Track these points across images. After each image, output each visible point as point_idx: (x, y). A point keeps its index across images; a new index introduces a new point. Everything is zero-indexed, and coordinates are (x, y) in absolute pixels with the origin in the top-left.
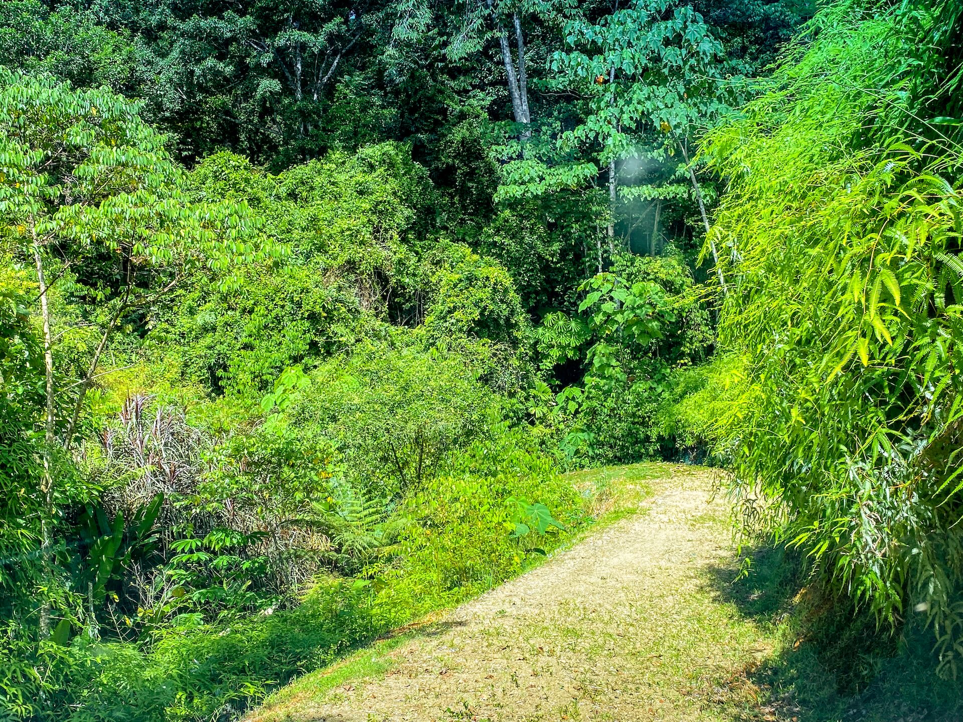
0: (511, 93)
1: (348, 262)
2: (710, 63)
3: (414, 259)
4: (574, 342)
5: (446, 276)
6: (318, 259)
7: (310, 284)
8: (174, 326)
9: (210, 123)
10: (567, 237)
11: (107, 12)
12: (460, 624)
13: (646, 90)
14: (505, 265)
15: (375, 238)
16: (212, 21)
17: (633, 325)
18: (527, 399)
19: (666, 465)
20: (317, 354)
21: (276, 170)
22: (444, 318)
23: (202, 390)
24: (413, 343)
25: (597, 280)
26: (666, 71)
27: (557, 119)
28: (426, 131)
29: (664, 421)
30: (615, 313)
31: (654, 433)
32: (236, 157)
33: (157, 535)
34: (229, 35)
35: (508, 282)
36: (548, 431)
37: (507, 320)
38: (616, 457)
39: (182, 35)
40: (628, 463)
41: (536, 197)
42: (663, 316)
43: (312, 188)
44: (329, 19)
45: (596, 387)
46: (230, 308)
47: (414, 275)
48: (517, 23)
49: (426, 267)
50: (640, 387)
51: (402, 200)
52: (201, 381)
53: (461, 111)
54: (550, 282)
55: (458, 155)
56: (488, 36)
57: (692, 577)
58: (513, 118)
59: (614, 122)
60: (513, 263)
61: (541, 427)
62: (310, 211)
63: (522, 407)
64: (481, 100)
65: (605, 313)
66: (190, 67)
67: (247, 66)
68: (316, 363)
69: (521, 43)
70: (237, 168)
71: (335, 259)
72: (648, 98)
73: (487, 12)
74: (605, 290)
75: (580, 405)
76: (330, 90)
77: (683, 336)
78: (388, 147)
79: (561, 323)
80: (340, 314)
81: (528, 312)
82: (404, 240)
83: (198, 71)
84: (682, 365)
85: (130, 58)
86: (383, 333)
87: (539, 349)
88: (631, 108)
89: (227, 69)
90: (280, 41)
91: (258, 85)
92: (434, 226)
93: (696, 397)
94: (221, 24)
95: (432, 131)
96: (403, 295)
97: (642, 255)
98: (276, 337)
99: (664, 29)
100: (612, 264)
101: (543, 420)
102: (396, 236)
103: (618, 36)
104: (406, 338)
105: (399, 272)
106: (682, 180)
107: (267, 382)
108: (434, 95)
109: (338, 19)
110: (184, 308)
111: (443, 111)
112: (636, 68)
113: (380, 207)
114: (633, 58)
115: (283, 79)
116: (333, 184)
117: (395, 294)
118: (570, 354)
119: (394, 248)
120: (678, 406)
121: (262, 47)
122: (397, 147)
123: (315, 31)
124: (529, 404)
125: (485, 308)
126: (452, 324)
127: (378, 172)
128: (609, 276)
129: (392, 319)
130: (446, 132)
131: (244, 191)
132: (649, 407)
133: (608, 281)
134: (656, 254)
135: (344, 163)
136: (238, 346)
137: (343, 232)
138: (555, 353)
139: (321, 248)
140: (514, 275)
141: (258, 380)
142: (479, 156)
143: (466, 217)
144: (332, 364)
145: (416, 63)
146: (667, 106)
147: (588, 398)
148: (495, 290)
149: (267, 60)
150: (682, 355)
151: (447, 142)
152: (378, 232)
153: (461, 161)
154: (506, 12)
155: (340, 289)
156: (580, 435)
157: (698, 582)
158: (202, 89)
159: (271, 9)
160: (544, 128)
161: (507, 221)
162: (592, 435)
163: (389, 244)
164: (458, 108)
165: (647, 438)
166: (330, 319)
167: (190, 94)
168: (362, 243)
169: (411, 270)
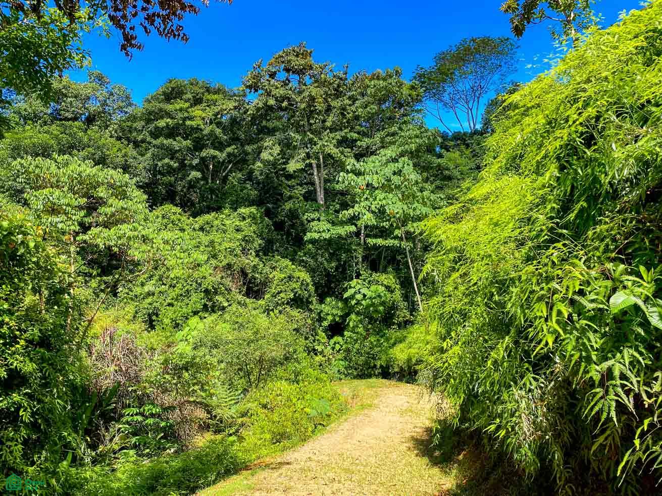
0: (315, 190)
1: (228, 264)
2: (414, 184)
3: (262, 265)
4: (340, 313)
5: (277, 275)
6: (212, 262)
7: (207, 275)
8: (132, 291)
9: (162, 189)
10: (339, 260)
11: (116, 132)
12: (288, 463)
13: (384, 195)
14: (308, 272)
15: (243, 253)
16: (170, 141)
17: (370, 307)
18: (314, 341)
19: (384, 381)
20: (207, 311)
21: (195, 215)
22: (275, 296)
23: (144, 326)
24: (258, 308)
25: (354, 283)
26: (393, 186)
27: (337, 203)
28: (272, 203)
29: (384, 358)
30: (362, 300)
31: (378, 363)
32: (175, 208)
33: (114, 405)
34: (178, 148)
35: (309, 280)
36: (323, 359)
37: (307, 299)
38: (358, 375)
39: (154, 146)
40: (365, 379)
41: (325, 239)
42: (385, 303)
43: (212, 226)
44: (229, 146)
45: (350, 337)
46: (163, 284)
47: (261, 273)
48: (321, 157)
49: (267, 269)
50: (372, 339)
51: (258, 235)
52: (143, 322)
53: (290, 196)
54: (329, 282)
55: (287, 216)
56: (308, 161)
57: (403, 442)
58: (317, 201)
59: (368, 208)
60: (312, 271)
61: (320, 357)
62: (211, 237)
63: (312, 345)
64: (300, 191)
65: (357, 300)
66: (156, 162)
67: (186, 164)
68: (206, 316)
69: (322, 166)
70: (175, 213)
71: (221, 262)
72: (384, 199)
73: (307, 151)
74: (357, 288)
75: (342, 347)
76: (225, 180)
77: (394, 315)
78: (253, 209)
79: (334, 303)
80: (221, 291)
81: (317, 296)
82: (257, 255)
83: (160, 164)
84: (394, 329)
85: (125, 155)
86: (243, 302)
87: (322, 316)
88: (376, 202)
89: (175, 165)
90: (204, 154)
91: (190, 174)
92: (272, 249)
93: (401, 346)
94: (174, 143)
95: (275, 204)
96: (254, 283)
97: (376, 272)
98: (186, 301)
99: (393, 167)
100: (361, 275)
101: (322, 353)
102: (253, 253)
103: (372, 168)
104: (254, 305)
105: (253, 271)
106: (396, 238)
107: (179, 324)
108: (277, 186)
109: (234, 147)
110: (138, 283)
111: (281, 195)
112: (379, 184)
113: (246, 238)
114: (378, 179)
115: (203, 173)
116: (223, 225)
117: (250, 282)
118: (337, 319)
119: (252, 259)
120: (391, 350)
121: (193, 156)
122: (257, 210)
123: (221, 151)
124: (315, 344)
125: (296, 292)
126: (279, 300)
127: (247, 221)
128: (360, 281)
129: (247, 294)
130: (282, 204)
131: (177, 225)
132: (377, 349)
133: (359, 284)
134: (382, 272)
135: (230, 215)
136: (165, 304)
137: (226, 249)
138: (330, 318)
139: (214, 256)
140: (312, 277)
141: (174, 323)
142: (297, 217)
143: (289, 246)
144: (214, 316)
145: (269, 170)
146: (393, 203)
147: (346, 343)
148: (302, 284)
149: (196, 162)
150: (394, 324)
151: (282, 209)
152: (244, 250)
153: (288, 219)
154: (317, 151)
155: (222, 278)
156: (341, 362)
157: (407, 445)
158: (160, 173)
159: (200, 139)
160: (331, 207)
161: (310, 250)
162: (347, 363)
163: (249, 257)
164: (289, 194)
165: (375, 366)
166: (216, 293)
167: (154, 175)
168: (236, 255)
169: (260, 271)
